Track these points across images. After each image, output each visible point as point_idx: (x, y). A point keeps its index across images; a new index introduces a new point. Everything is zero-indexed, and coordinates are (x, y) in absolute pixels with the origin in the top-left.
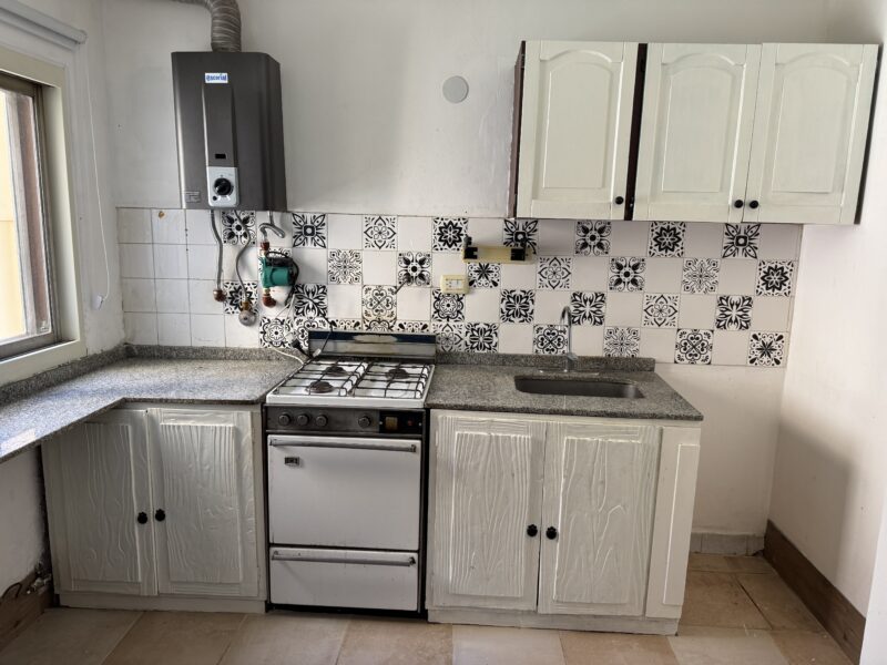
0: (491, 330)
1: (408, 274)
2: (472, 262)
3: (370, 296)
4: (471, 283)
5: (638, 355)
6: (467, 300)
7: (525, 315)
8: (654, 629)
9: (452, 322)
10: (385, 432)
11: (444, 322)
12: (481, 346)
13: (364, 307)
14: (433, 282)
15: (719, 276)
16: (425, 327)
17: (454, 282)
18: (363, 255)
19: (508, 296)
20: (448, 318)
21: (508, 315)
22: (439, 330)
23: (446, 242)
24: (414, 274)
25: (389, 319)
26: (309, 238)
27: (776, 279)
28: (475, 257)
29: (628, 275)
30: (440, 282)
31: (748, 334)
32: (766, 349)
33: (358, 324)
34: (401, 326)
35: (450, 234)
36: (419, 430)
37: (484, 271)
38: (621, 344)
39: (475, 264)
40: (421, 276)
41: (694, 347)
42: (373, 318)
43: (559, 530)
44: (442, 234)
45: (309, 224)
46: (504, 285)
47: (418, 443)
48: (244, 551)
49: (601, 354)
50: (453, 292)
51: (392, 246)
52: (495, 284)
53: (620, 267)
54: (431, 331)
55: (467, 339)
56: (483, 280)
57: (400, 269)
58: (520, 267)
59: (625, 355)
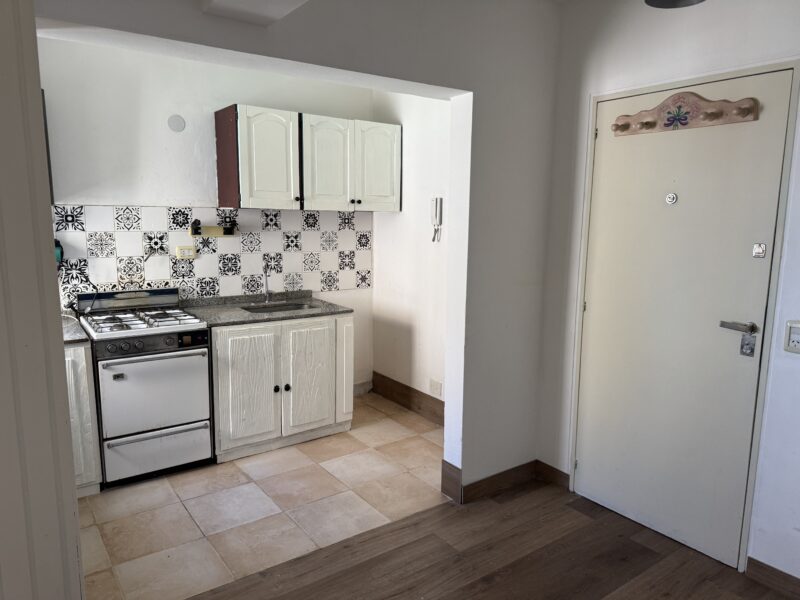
0: (214, 282)
1: (151, 247)
2: (198, 237)
3: (123, 264)
4: (198, 251)
5: (303, 289)
6: (195, 263)
7: (236, 270)
8: (340, 429)
9: (186, 279)
10: (182, 346)
11: (181, 279)
12: (208, 293)
13: (120, 274)
14: (171, 252)
15: (338, 241)
16: (167, 283)
17: (186, 251)
18: (116, 236)
19: (223, 259)
20: (183, 276)
21: (224, 271)
22: (178, 286)
23: (178, 224)
24: (156, 247)
25: (139, 281)
26: (70, 224)
27: (364, 241)
28: (200, 234)
29: (292, 242)
30: (176, 252)
31: (354, 272)
32: (363, 279)
33: (115, 286)
34: (149, 284)
35: (179, 218)
36: (206, 342)
37: (206, 243)
38: (293, 283)
39: (199, 238)
40: (162, 248)
41: (330, 281)
42: (127, 280)
43: (291, 385)
44: (174, 219)
45: (69, 213)
46: (220, 251)
47: (206, 350)
48: (84, 449)
49: (283, 290)
50: (185, 258)
51: (138, 227)
52: (214, 251)
53: (288, 237)
54: (171, 286)
55: (198, 289)
56: (206, 249)
57: (145, 244)
58: (229, 239)
59: (296, 289)
